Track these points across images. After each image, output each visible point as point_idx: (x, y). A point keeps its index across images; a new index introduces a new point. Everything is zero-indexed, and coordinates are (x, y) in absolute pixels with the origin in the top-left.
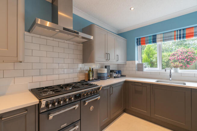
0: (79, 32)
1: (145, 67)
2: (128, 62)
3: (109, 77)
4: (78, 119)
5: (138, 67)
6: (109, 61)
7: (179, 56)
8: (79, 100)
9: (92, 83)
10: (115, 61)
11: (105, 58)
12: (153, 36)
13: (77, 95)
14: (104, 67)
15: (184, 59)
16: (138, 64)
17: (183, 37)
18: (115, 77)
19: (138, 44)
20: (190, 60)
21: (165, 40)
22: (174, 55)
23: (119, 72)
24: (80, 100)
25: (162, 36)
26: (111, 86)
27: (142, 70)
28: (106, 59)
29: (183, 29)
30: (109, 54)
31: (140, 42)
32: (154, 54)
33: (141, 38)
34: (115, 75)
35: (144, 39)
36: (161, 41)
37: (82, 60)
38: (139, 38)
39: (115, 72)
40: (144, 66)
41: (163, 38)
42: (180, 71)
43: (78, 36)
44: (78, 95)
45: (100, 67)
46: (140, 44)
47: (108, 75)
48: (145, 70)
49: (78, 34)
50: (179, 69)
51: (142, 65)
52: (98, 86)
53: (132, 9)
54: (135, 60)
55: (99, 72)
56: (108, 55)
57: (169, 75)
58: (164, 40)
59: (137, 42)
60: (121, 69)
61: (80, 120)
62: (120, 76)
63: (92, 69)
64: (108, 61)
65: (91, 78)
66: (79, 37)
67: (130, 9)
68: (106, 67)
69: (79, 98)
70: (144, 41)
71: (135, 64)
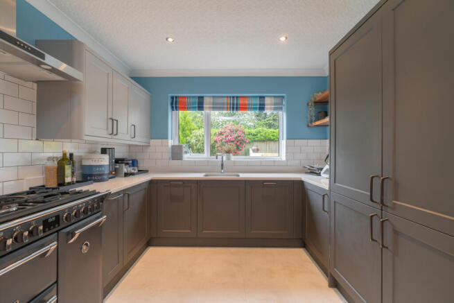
0: (46, 54)
1: (186, 152)
2: (153, 142)
3: (112, 174)
4: (53, 282)
5: (173, 153)
6: (116, 137)
7: (227, 136)
8: (55, 232)
9: (78, 189)
10: (128, 137)
11: (107, 129)
12: (199, 97)
13: (50, 220)
14: (100, 151)
15: (233, 141)
16: (173, 146)
17: (237, 108)
18: (126, 175)
19: (172, 107)
20: (241, 143)
21: (216, 107)
22: (221, 134)
23: (134, 163)
24: (57, 231)
25: (212, 100)
26: (125, 192)
27: (180, 158)
28: (111, 133)
29: (237, 97)
30: (117, 121)
31: (177, 104)
32: (193, 130)
33: (179, 97)
34: (125, 169)
35: (183, 100)
36: (210, 108)
37: (35, 130)
38: (176, 97)
39: (127, 164)
40: (184, 150)
41: (213, 104)
42: (233, 158)
43: (39, 64)
44: (54, 219)
45: (86, 150)
46: (176, 108)
47: (111, 169)
48: (186, 157)
49: (44, 59)
50: (231, 154)
51: (180, 147)
52: (99, 193)
53: (170, 40)
54: (167, 138)
55: (86, 163)
56: (115, 122)
57: (220, 164)
58: (214, 108)
59: (172, 104)
60: (139, 157)
61: (57, 282)
62: (136, 171)
63: (71, 155)
64: (113, 137)
65: (68, 180)
66: (43, 66)
67: (167, 39)
68: (104, 151)
69: (54, 227)
70: (184, 103)
71: (168, 146)
